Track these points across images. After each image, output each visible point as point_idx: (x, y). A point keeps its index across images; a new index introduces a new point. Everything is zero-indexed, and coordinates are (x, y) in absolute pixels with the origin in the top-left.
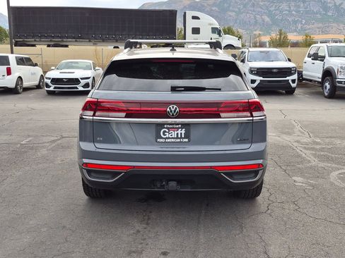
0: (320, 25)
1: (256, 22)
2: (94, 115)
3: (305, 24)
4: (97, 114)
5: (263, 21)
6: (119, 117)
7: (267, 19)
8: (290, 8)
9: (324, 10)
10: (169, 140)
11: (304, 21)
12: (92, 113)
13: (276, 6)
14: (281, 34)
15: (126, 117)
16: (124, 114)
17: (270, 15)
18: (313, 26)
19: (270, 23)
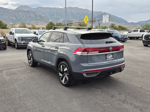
0: (35, 22)
1: (10, 19)
2: (88, 53)
3: (29, 21)
4: (89, 53)
5: (13, 19)
6: (97, 53)
7: (14, 18)
8: (23, 15)
9: (35, 16)
10: (109, 59)
11: (29, 20)
12: (87, 53)
13: (17, 14)
14: (23, 24)
15: (99, 53)
16: (98, 52)
17: (15, 17)
18: (33, 22)
19: (16, 20)
